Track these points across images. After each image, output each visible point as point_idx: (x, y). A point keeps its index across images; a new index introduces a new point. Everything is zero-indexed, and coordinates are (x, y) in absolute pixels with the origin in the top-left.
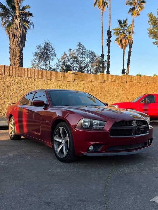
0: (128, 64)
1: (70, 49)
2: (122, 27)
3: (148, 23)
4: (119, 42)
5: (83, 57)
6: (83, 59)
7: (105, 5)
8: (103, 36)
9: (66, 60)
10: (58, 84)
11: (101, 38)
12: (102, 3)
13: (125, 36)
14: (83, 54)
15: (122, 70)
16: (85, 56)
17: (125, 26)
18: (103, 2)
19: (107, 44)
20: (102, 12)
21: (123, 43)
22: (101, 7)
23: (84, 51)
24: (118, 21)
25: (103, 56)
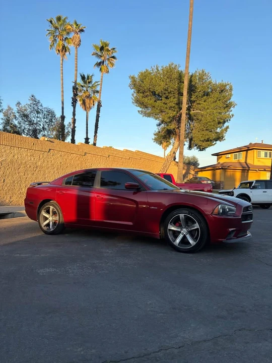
0: (96, 132)
1: (19, 103)
2: (85, 82)
3: (129, 86)
4: (82, 102)
5: (38, 117)
6: (38, 119)
7: (66, 51)
8: (63, 91)
9: (12, 117)
10: (29, 154)
11: (61, 94)
12: (61, 47)
13: (89, 95)
14: (38, 112)
15: (85, 139)
16: (41, 116)
17: (89, 83)
18: (63, 47)
19: (72, 103)
20: (63, 60)
21: (87, 104)
22: (61, 52)
23: (40, 108)
24: (81, 76)
25: (63, 117)
